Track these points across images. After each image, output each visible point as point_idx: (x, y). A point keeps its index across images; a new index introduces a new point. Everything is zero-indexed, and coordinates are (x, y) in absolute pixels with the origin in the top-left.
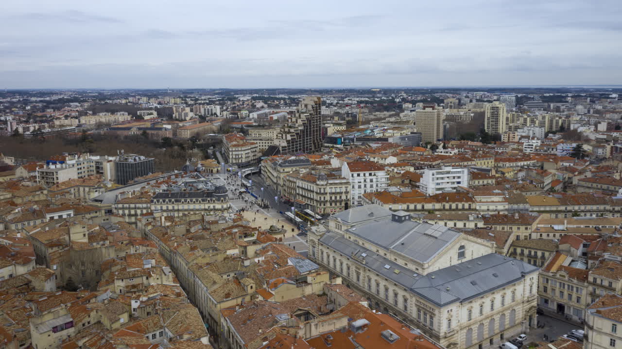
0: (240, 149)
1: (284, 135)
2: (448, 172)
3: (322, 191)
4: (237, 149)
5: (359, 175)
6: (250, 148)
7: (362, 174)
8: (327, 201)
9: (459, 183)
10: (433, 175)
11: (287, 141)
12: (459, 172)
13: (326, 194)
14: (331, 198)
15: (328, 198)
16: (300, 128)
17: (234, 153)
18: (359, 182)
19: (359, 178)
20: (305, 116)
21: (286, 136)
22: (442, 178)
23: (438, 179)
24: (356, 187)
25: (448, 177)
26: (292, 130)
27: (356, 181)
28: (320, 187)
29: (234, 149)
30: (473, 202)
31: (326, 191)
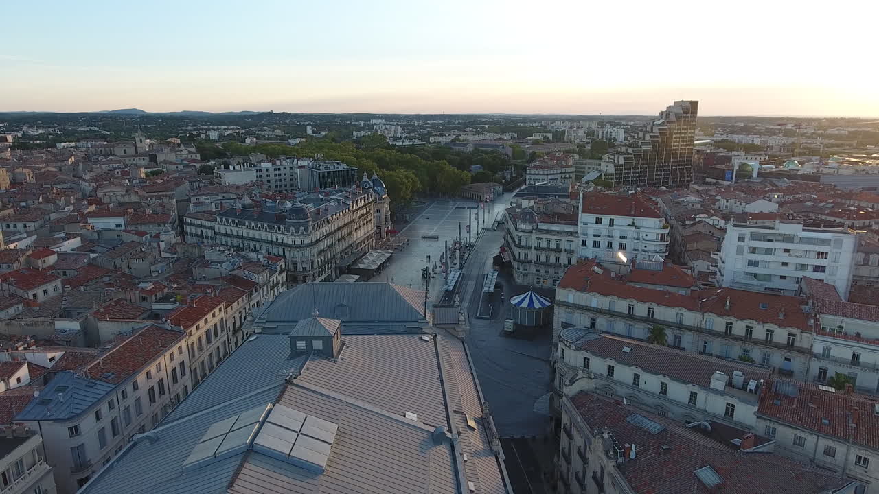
0: (541, 173)
1: (617, 156)
2: (789, 239)
3: (523, 243)
4: (537, 173)
5: (599, 221)
6: (559, 172)
7: (606, 219)
8: (530, 262)
9: (820, 269)
10: (741, 239)
11: (615, 166)
12: (824, 242)
13: (530, 248)
14: (538, 257)
15: (532, 255)
16: (644, 148)
17: (532, 177)
18: (595, 236)
19: (599, 226)
20: (659, 129)
21: (619, 158)
22: (768, 251)
23: (753, 251)
24: (590, 243)
25: (787, 251)
26: (630, 150)
27: (591, 232)
28: (520, 234)
29: (532, 172)
30: (806, 329)
31: (529, 244)
